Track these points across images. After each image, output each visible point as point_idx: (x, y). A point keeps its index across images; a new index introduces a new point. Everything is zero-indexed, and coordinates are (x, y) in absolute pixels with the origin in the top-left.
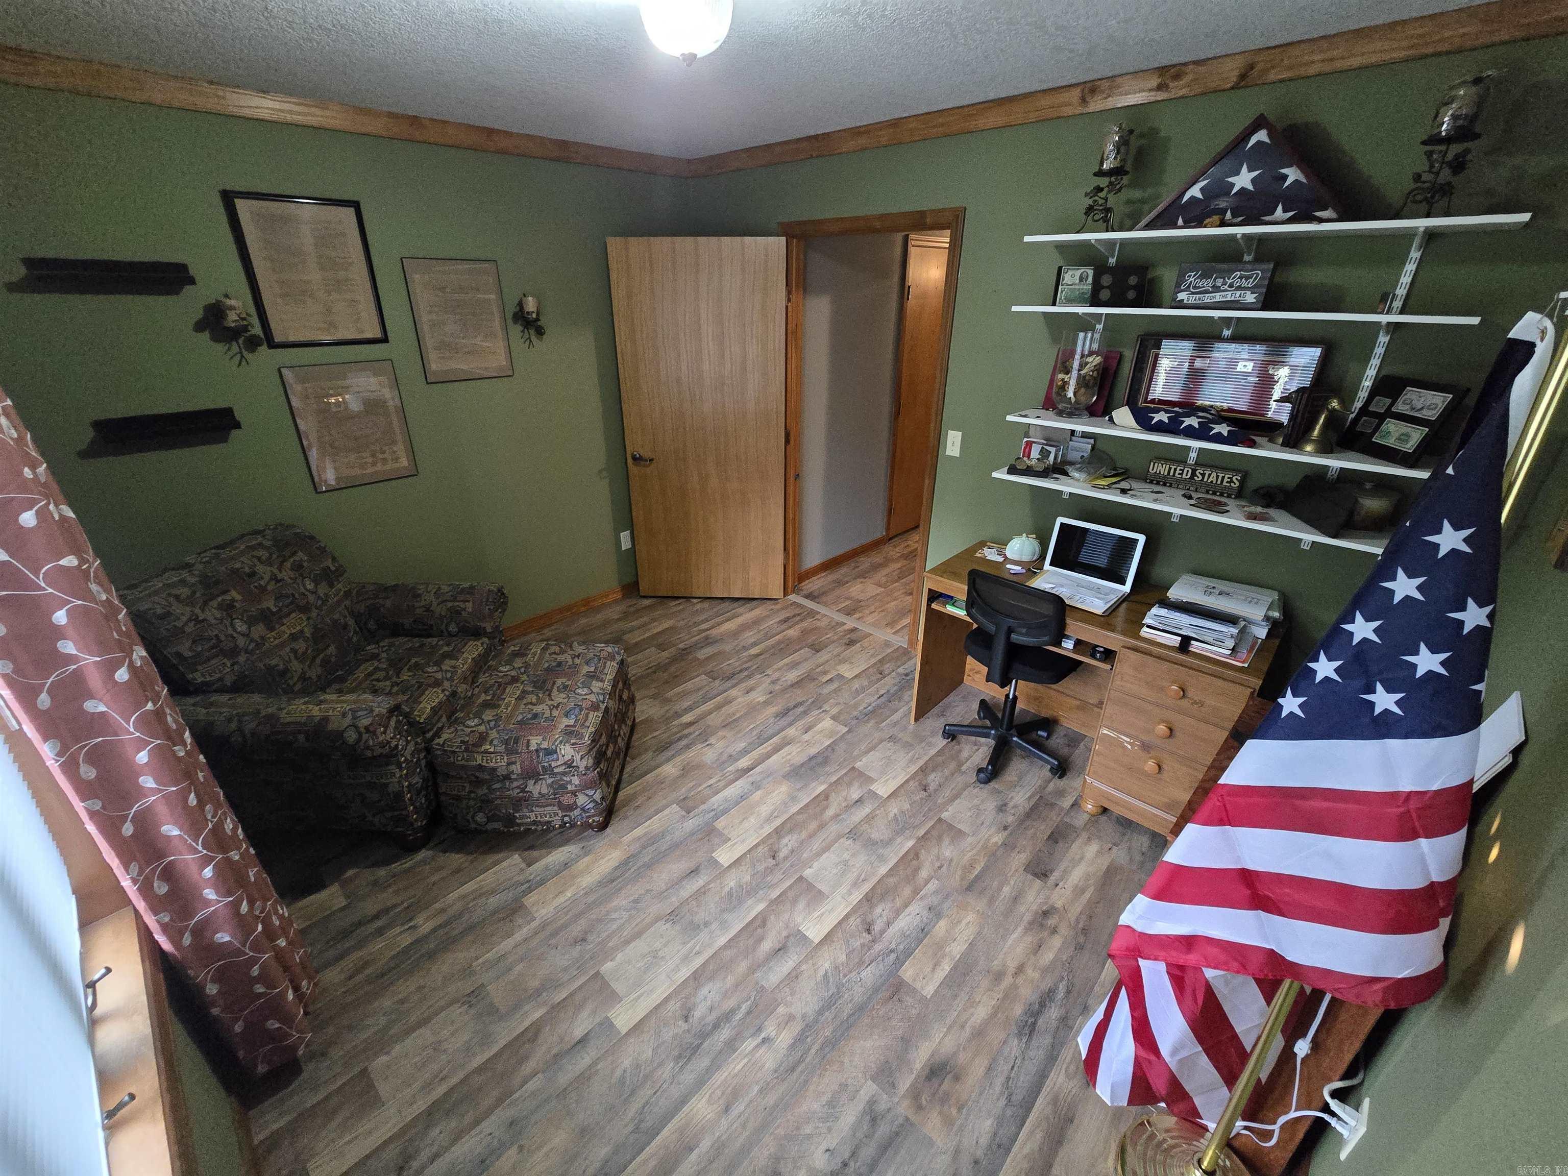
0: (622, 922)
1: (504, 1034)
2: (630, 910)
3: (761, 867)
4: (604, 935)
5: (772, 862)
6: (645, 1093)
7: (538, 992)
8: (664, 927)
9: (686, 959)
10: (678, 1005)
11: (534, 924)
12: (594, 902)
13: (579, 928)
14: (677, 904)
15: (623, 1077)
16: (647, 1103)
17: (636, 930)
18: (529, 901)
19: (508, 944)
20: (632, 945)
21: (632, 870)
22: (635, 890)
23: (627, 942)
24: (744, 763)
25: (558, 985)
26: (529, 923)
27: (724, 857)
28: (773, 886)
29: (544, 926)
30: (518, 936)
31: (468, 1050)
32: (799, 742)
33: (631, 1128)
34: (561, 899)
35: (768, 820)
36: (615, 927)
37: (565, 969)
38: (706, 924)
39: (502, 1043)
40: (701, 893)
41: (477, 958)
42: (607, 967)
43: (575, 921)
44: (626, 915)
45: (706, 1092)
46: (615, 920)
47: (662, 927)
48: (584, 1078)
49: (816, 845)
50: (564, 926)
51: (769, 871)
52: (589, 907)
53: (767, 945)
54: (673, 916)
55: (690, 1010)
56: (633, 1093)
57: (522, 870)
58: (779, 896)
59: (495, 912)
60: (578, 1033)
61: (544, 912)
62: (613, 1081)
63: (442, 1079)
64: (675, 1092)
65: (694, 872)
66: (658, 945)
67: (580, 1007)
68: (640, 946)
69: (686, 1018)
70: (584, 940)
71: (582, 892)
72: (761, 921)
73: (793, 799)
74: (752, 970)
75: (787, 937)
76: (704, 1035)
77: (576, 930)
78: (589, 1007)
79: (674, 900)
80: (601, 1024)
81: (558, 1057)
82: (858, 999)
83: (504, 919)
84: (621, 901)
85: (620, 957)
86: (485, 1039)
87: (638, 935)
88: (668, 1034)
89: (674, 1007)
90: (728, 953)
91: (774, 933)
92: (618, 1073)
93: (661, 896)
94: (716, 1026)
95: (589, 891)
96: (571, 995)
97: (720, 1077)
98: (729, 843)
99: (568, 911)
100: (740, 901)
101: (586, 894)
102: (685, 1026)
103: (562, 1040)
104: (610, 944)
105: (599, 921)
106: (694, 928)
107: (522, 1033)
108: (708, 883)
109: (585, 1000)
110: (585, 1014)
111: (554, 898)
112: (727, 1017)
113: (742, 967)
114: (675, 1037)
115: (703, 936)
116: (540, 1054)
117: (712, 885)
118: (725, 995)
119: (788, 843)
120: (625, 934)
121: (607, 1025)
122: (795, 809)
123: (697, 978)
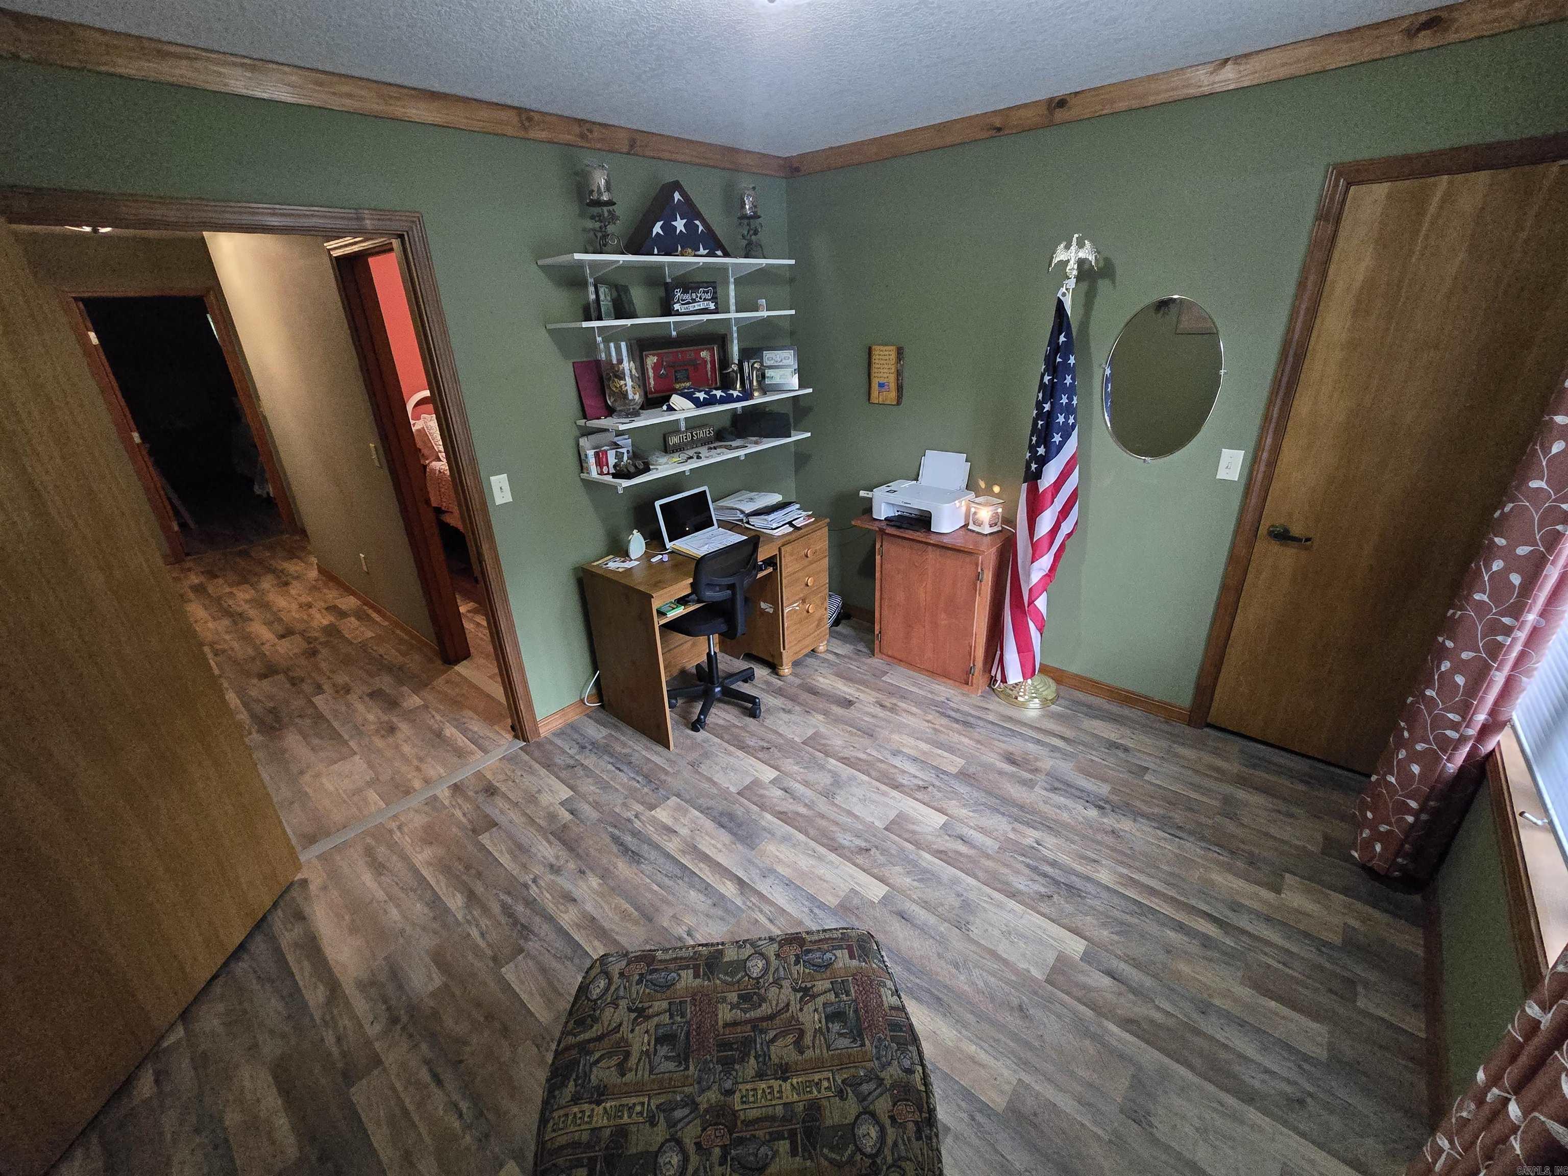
0: (984, 974)
1: (1150, 1056)
2: (969, 969)
3: (882, 859)
4: (1007, 988)
5: (874, 850)
6: (1117, 914)
7: (1094, 1037)
8: (976, 931)
9: (1000, 906)
10: (1042, 904)
11: (1027, 1079)
12: (972, 1012)
13: (1009, 1018)
14: (946, 924)
15: (1117, 933)
16: (1124, 912)
17: (988, 957)
18: (999, 1102)
19: (1065, 1103)
20: (1005, 956)
21: (918, 981)
22: (943, 970)
23: (1005, 962)
24: (729, 889)
25: (1078, 1020)
26: (1027, 1087)
27: (875, 891)
28: (903, 850)
29: (1025, 1064)
30: (1049, 1093)
31: (1183, 1090)
32: (693, 838)
33: (1143, 918)
34: (983, 1056)
35: (820, 858)
36: (993, 979)
37: (1059, 1016)
38: (959, 895)
39: (1157, 1054)
40: (925, 905)
41: (1099, 1138)
42: (1038, 974)
43: (1004, 1026)
44: (976, 972)
45: (1095, 876)
46: (986, 983)
47: (976, 932)
48: (1136, 964)
49: (845, 819)
50: (1015, 1037)
51: (884, 852)
52: (981, 1016)
53: (963, 849)
54: (961, 925)
55: (1042, 896)
56: (1122, 923)
57: (956, 1138)
58: (911, 843)
59: (1032, 1148)
60: (1106, 981)
61: (1006, 1073)
62: (1123, 940)
63: (1223, 1106)
64: (1105, 894)
65: (902, 916)
66: (996, 933)
67: (1084, 987)
68: (1003, 949)
69: (1050, 897)
70: (1021, 1008)
71: (963, 1031)
72: (940, 854)
73: (786, 839)
74: (988, 857)
75: (949, 836)
76: (1057, 883)
77: (1012, 1021)
78: (1082, 978)
79: (943, 927)
80: (1089, 963)
81: (1134, 991)
82: (983, 794)
83: (1035, 1126)
84: (961, 981)
85: (1023, 965)
86: (1164, 1075)
87: (994, 954)
88: (1069, 908)
89: (1044, 907)
90: (980, 874)
91: (947, 845)
92: (1116, 938)
93: (942, 941)
94: (1045, 875)
95: (961, 1023)
96: (1079, 1000)
97: (1079, 868)
98: (858, 888)
99: (995, 1040)
100: (925, 871)
101: (965, 1027)
102: (1056, 897)
103: (1120, 994)
104: (1013, 978)
105: (992, 999)
106: (966, 905)
107: (1138, 1037)
108: (914, 901)
109: (1077, 985)
110: (1090, 981)
111: (983, 1066)
112: (1034, 869)
113: (989, 864)
114: (1067, 902)
115: (972, 896)
116: (1141, 1010)
117: (914, 897)
118: (1017, 872)
119: (845, 839)
120: (995, 966)
121: (1087, 957)
122: (801, 837)
123: (1013, 895)
